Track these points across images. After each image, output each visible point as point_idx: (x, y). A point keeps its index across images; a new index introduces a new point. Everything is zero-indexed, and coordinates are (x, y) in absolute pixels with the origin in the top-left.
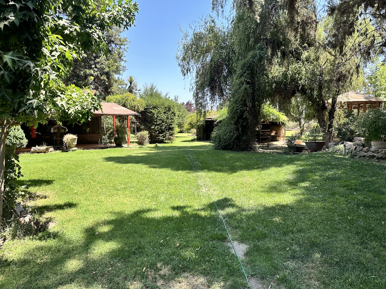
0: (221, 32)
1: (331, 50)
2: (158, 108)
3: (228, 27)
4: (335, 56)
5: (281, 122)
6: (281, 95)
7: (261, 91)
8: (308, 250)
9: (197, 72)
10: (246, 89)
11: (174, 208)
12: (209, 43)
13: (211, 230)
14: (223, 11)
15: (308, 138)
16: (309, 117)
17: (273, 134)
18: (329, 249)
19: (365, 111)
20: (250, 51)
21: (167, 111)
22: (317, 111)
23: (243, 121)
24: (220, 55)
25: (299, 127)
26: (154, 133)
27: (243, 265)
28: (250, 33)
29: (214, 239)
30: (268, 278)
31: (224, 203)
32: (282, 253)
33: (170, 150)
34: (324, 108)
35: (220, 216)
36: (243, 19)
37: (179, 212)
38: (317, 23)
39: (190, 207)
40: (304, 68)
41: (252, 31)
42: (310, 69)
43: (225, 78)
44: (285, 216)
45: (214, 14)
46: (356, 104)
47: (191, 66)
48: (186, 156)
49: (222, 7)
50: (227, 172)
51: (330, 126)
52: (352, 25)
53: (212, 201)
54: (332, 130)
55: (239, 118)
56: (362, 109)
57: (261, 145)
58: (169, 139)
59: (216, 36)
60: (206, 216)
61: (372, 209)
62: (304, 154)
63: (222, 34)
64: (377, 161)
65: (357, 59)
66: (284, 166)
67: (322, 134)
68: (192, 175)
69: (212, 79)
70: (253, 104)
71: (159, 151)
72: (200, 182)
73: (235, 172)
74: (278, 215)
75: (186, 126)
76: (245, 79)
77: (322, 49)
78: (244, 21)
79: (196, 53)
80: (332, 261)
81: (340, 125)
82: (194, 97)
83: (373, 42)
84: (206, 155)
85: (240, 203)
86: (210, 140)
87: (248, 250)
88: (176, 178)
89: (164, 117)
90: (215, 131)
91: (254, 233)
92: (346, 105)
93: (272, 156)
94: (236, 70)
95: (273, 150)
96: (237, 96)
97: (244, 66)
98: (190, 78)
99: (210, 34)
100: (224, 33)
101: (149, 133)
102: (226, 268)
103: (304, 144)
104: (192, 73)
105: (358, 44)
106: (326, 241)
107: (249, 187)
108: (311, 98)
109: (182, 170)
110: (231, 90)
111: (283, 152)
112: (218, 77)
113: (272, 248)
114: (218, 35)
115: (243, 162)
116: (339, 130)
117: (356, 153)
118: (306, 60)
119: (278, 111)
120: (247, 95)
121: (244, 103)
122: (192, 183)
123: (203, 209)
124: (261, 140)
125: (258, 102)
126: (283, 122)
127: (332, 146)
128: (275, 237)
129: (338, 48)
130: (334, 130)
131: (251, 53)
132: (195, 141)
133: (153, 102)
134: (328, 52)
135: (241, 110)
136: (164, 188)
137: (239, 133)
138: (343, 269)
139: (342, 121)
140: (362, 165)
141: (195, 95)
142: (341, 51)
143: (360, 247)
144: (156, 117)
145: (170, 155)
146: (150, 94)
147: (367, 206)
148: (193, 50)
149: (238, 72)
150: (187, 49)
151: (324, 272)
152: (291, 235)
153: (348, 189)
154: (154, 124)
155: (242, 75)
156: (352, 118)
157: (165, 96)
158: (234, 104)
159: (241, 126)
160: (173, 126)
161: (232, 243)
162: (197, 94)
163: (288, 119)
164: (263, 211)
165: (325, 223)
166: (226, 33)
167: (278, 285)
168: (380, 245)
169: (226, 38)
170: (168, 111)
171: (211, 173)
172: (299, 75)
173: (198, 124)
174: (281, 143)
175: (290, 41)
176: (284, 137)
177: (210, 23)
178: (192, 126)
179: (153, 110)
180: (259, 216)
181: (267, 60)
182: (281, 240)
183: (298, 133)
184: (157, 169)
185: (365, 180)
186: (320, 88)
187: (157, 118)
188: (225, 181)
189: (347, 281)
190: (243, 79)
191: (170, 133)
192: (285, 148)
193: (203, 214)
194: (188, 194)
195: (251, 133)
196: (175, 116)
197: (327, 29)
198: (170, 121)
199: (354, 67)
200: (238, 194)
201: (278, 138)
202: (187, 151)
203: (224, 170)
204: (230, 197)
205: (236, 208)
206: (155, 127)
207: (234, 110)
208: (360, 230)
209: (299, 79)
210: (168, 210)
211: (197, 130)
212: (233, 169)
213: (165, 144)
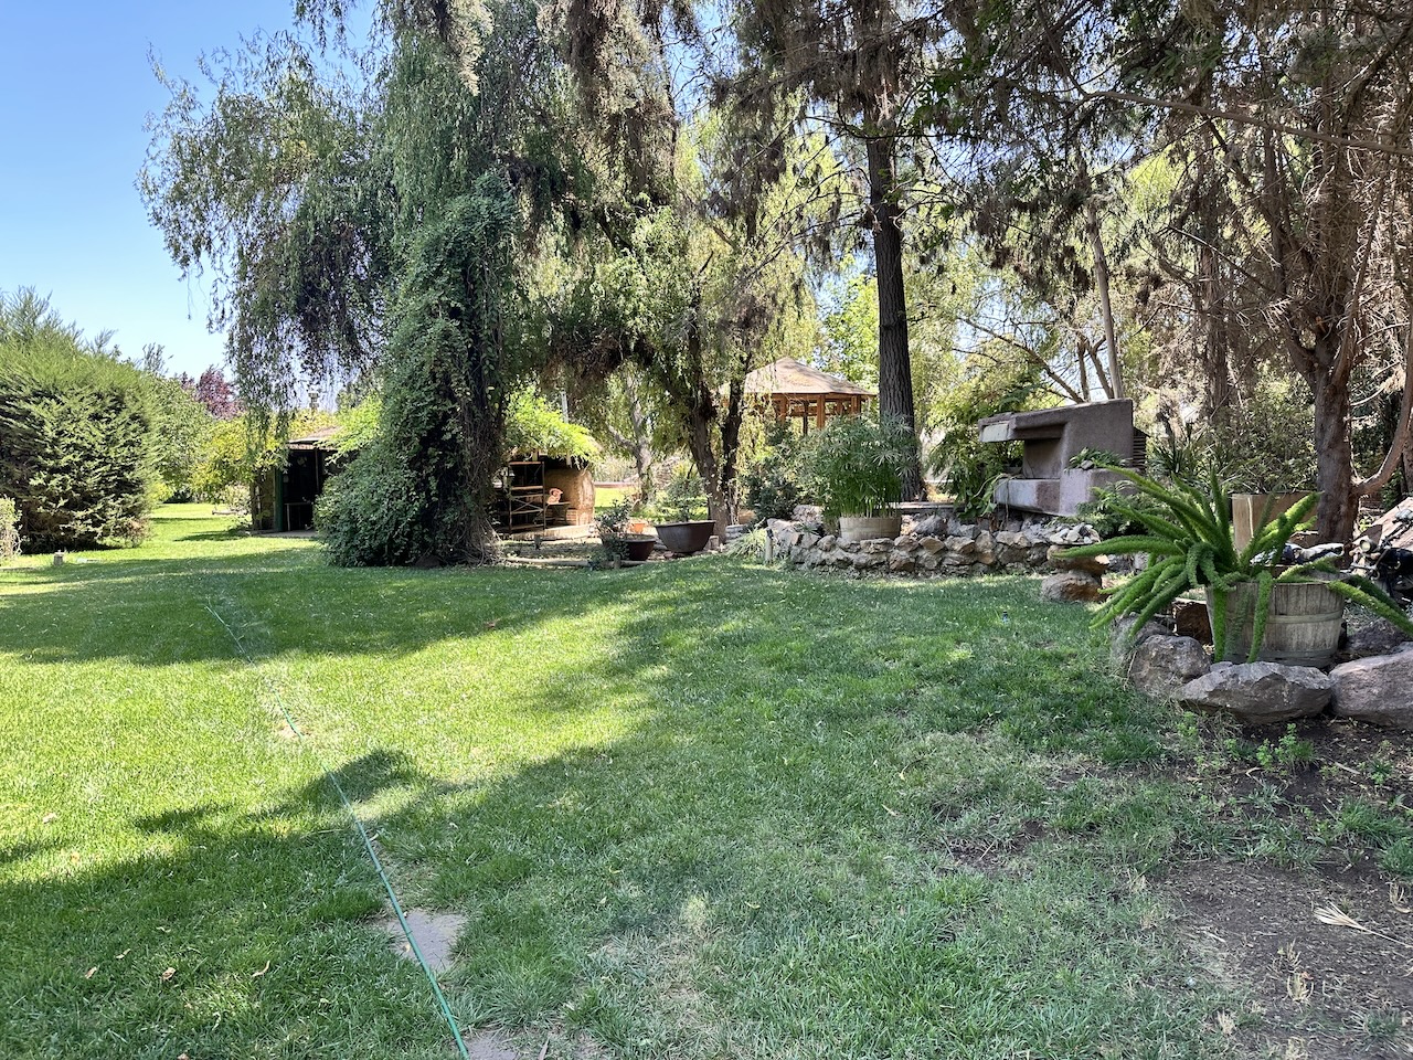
0: (337, 108)
1: (722, 223)
2: (63, 399)
3: (365, 96)
4: (734, 244)
5: (580, 460)
6: (574, 364)
7: (504, 347)
8: (668, 891)
9: (240, 253)
10: (446, 335)
11: (147, 825)
12: (287, 146)
13: (316, 888)
14: (342, 29)
15: (664, 511)
16: (664, 443)
17: (553, 500)
18: (730, 874)
19: (821, 424)
20: (453, 195)
21: (107, 411)
22: (689, 421)
23: (445, 455)
24: (340, 199)
25: (637, 475)
26: (46, 506)
27: (445, 995)
28: (450, 129)
29: (329, 920)
30: (535, 1022)
31: (372, 775)
32: (584, 918)
33: (128, 579)
34: (708, 412)
35: (354, 827)
36: (422, 72)
37: (173, 836)
38: (676, 125)
39: (226, 809)
40: (641, 276)
41: (458, 123)
42: (661, 281)
43: (365, 286)
44: (593, 785)
45: (306, 34)
46: (798, 403)
47: (213, 229)
48: (204, 601)
49: (338, 13)
50: (383, 650)
51: (729, 472)
52: (777, 148)
53: (318, 774)
54: (734, 482)
55: (425, 442)
56: (815, 418)
57: (516, 542)
58: (124, 531)
59: (317, 125)
60: (297, 836)
61: (846, 724)
62: (651, 566)
63: (341, 117)
64: (857, 575)
65: (795, 261)
66: (590, 611)
67: (704, 497)
68: (233, 678)
69: (309, 288)
70: (475, 393)
71: (70, 585)
72: (267, 702)
73: (417, 648)
74: (570, 785)
75: (201, 475)
76: (443, 299)
77: (695, 214)
78: (428, 82)
79: (232, 177)
80: (741, 912)
81: (755, 468)
82: (233, 352)
83: (835, 209)
84: (292, 590)
85: (436, 762)
86: (313, 529)
87: (463, 932)
88: (159, 694)
89: (93, 435)
90: (331, 493)
91: (486, 867)
92: (770, 405)
93: (551, 579)
94: (403, 262)
95: (554, 557)
96: (413, 359)
97: (433, 248)
98: (210, 275)
99: (291, 109)
100: (352, 115)
101: (17, 507)
102: (380, 1022)
103: (653, 532)
104: (217, 258)
105: (797, 212)
106: (722, 848)
107: (469, 698)
108: (666, 379)
109: (187, 658)
110: (391, 335)
111: (586, 563)
112: (332, 283)
113: (551, 909)
114: (326, 119)
115: (448, 607)
116: (755, 483)
117: (801, 553)
118: (650, 251)
119: (567, 419)
120: (453, 356)
121: (443, 388)
122: (232, 709)
123: (284, 810)
124: (513, 524)
125: (496, 385)
126: (585, 457)
127: (733, 536)
128: (558, 867)
129: (741, 220)
130: (738, 484)
131: (458, 205)
132: (247, 536)
133: (37, 370)
134: (715, 228)
135: (434, 415)
136: (99, 744)
137: (428, 498)
138: (772, 934)
139: (761, 457)
140: (818, 590)
141: (236, 344)
142: (751, 232)
143: (817, 851)
144: (50, 434)
145: (129, 599)
146: (16, 335)
147: (834, 717)
148: (220, 162)
149: (413, 270)
150: (191, 159)
151: (717, 956)
152: (614, 850)
153: (781, 671)
154: (41, 467)
155: (428, 283)
156: (787, 447)
157: (95, 347)
158: (404, 391)
159: (436, 474)
160: (138, 474)
161: (403, 919)
162: (246, 342)
163: (601, 448)
164: (520, 779)
165: (719, 790)
166: (359, 117)
167: (572, 1035)
168: (869, 833)
169: (360, 134)
170: (111, 408)
171: (317, 660)
172: (627, 299)
173: (258, 465)
174: (581, 531)
175: (593, 177)
176: (589, 509)
177: (290, 67)
178: (228, 471)
179: (37, 404)
180: (505, 801)
181: (519, 235)
182: (579, 872)
183: (636, 495)
184: (63, 667)
185: (826, 636)
186: (695, 345)
187: (55, 442)
188: (376, 688)
189: (784, 968)
190: (432, 297)
191: (123, 503)
192: (594, 549)
193: (282, 827)
194: (213, 758)
195: (476, 498)
196: (146, 431)
197: (708, 152)
198: (125, 452)
199: (788, 285)
200: (428, 733)
201: (570, 512)
202: (209, 576)
203: (371, 646)
204: (395, 748)
205: (420, 785)
206: (47, 481)
207: (405, 412)
208: (816, 794)
209: (627, 312)
210: (122, 834)
211: (253, 491)
212: (410, 638)
213: (105, 552)
